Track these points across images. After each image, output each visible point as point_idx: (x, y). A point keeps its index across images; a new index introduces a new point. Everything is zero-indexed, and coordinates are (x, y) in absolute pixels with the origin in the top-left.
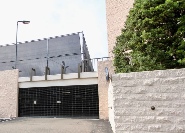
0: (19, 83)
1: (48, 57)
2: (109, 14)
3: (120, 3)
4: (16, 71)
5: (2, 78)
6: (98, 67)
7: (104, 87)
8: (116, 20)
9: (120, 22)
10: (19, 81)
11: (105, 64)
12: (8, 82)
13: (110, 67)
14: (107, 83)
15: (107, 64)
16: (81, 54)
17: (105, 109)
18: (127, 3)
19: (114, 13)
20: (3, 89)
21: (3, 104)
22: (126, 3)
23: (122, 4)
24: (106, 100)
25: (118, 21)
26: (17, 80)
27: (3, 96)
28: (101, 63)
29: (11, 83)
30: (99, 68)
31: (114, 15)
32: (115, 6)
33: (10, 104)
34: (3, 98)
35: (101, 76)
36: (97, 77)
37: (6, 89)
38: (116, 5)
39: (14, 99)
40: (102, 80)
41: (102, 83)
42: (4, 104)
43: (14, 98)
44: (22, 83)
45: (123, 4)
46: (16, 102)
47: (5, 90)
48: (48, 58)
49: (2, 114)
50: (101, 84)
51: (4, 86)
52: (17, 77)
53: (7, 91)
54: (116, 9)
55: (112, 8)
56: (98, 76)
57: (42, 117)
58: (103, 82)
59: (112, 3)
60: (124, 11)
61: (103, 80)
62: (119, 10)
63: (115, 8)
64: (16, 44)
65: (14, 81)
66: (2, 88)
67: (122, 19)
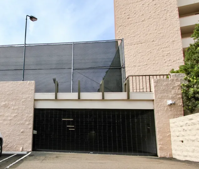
0: (36, 101)
1: (73, 68)
2: (120, 25)
3: (134, 13)
4: (32, 83)
5: (7, 91)
6: (155, 86)
7: (164, 113)
8: (129, 33)
9: (134, 36)
10: (36, 98)
11: (165, 83)
12: (19, 99)
13: (171, 88)
14: (167, 108)
15: (167, 84)
16: (121, 68)
17: (166, 143)
18: (143, 15)
19: (127, 24)
20: (9, 108)
21: (8, 131)
22: (141, 14)
23: (136, 15)
24: (167, 131)
25: (131, 35)
26: (33, 97)
27: (10, 118)
28: (159, 81)
29: (23, 100)
30: (156, 88)
31: (126, 27)
32: (128, 17)
33: (21, 131)
34: (9, 122)
35: (159, 98)
36: (153, 100)
37: (15, 108)
38: (129, 15)
39: (29, 124)
40: (161, 105)
41: (161, 108)
42: (11, 131)
43: (27, 123)
44: (40, 101)
45: (138, 15)
46: (30, 128)
47: (13, 109)
48: (73, 70)
49: (7, 146)
50: (159, 109)
51: (12, 103)
52: (33, 91)
53: (16, 111)
54: (130, 19)
55: (124, 19)
56: (155, 98)
57: (71, 152)
58: (163, 106)
59: (124, 12)
60: (139, 23)
61: (162, 103)
62: (132, 22)
63: (128, 18)
64: (24, 45)
65: (29, 97)
66: (7, 106)
67: (136, 32)
